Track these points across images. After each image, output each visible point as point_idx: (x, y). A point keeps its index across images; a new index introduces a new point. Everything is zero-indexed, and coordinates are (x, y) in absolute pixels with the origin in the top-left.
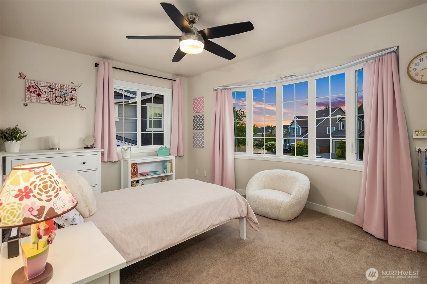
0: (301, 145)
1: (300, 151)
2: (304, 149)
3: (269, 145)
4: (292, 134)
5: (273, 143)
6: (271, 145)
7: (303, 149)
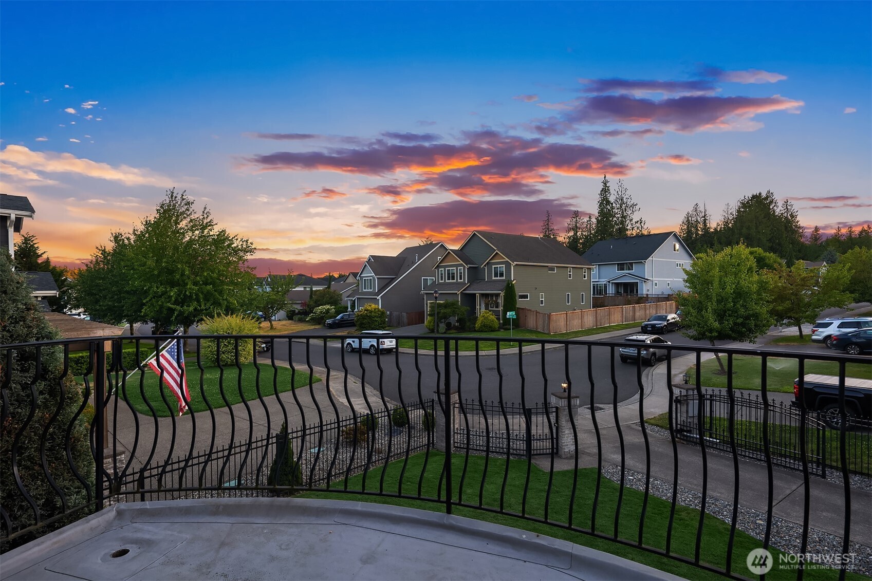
0: (371, 312)
1: (369, 323)
2: (377, 319)
3: (321, 312)
4: (364, 290)
5: (328, 308)
6: (324, 313)
7: (375, 319)
